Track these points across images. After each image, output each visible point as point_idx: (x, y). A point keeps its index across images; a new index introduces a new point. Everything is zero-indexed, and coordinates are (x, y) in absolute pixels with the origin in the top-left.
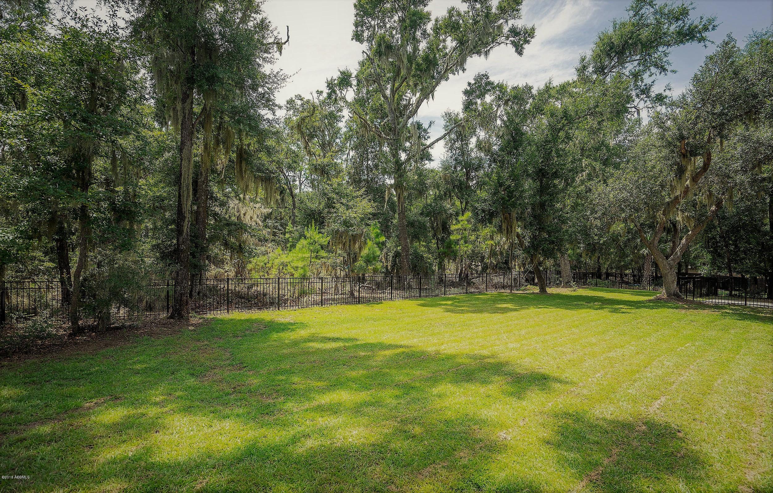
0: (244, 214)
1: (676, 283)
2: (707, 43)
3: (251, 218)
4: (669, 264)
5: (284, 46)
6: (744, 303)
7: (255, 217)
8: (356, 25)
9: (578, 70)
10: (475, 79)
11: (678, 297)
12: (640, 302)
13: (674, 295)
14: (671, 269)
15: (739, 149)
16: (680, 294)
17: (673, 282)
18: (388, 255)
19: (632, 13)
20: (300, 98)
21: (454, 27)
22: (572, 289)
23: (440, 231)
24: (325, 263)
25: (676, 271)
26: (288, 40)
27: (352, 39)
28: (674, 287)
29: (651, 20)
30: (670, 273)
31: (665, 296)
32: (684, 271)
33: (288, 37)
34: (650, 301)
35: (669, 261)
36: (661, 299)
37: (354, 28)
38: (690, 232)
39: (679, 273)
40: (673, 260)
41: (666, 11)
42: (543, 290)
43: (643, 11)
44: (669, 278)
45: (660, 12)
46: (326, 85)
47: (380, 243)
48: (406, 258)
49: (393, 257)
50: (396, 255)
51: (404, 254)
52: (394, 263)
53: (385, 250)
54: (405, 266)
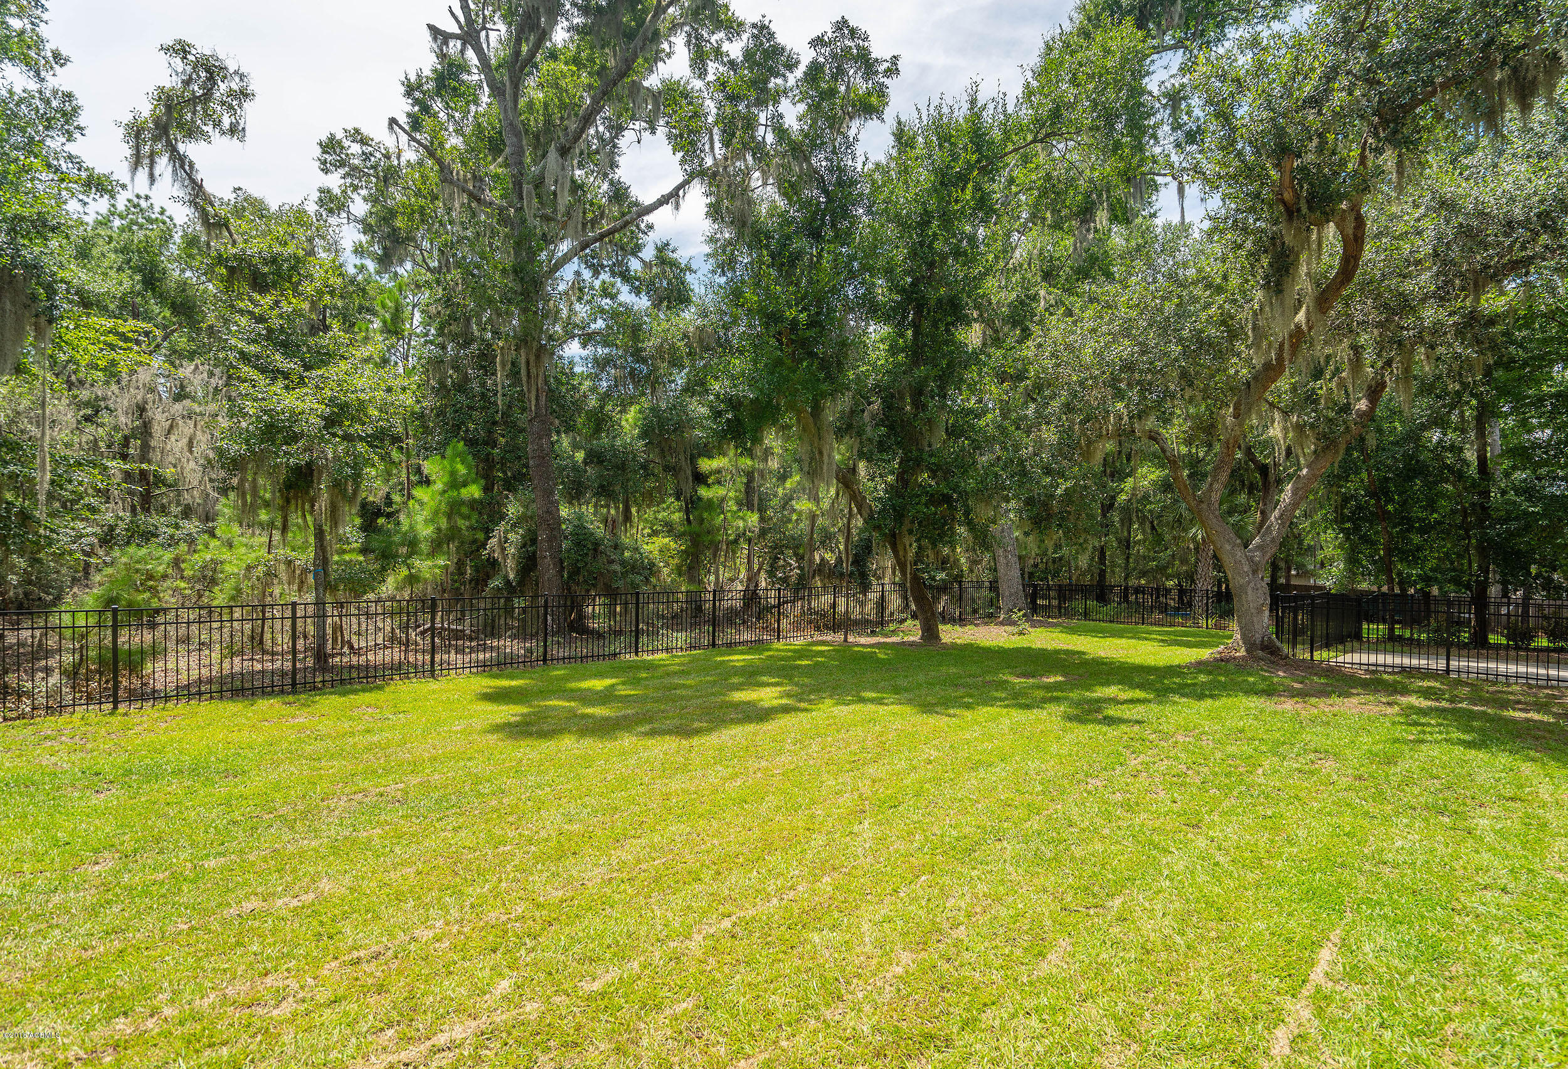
1: (1267, 613)
4: (1251, 560)
6: (1442, 664)
11: (1272, 653)
12: (1171, 671)
13: (1264, 647)
14: (1255, 572)
15: (1430, 234)
16: (1278, 644)
17: (1260, 611)
18: (507, 540)
23: (687, 478)
25: (1267, 580)
28: (1264, 622)
30: (1252, 584)
31: (1242, 653)
32: (1282, 581)
34: (1200, 666)
35: (1250, 551)
36: (1228, 661)
38: (1305, 471)
39: (1273, 586)
40: (1259, 547)
42: (930, 634)
44: (1250, 598)
47: (462, 503)
48: (550, 548)
49: (524, 546)
50: (531, 539)
51: (542, 536)
52: (529, 563)
53: (502, 526)
54: (547, 569)
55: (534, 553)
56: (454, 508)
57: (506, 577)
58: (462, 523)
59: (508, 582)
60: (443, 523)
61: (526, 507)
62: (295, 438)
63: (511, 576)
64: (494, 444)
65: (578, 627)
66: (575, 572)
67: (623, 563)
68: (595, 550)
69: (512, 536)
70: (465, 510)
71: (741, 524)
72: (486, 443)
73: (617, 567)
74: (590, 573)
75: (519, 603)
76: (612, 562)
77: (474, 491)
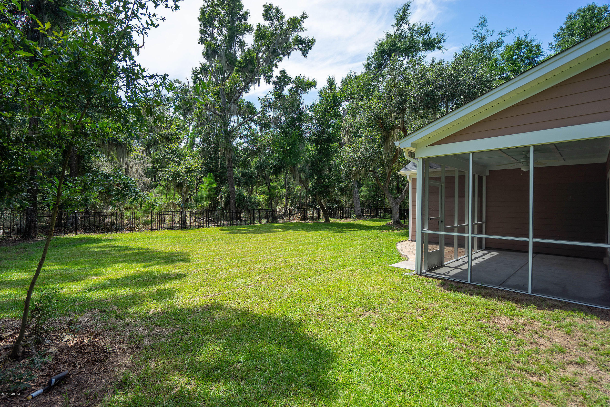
0: (131, 168)
2: (444, 50)
3: (137, 171)
4: (395, 201)
5: (140, 49)
7: (140, 169)
8: (202, 32)
9: (365, 66)
10: (281, 73)
13: (397, 222)
14: (396, 204)
17: (396, 213)
18: (222, 197)
19: (396, 28)
20: (178, 81)
21: (261, 37)
22: (353, 220)
23: (268, 180)
24: (172, 203)
26: (143, 45)
27: (199, 43)
29: (407, 33)
31: (392, 223)
33: (144, 43)
35: (397, 199)
37: (200, 35)
41: (416, 29)
42: (327, 220)
43: (402, 28)
44: (395, 210)
45: (412, 29)
46: (192, 73)
47: (212, 188)
48: (233, 199)
49: (226, 198)
50: (228, 197)
51: (231, 196)
52: (227, 202)
53: (221, 194)
54: (232, 204)
55: (229, 200)
56: (210, 190)
57: (222, 206)
58: (212, 193)
59: (222, 208)
60: (208, 193)
61: (227, 189)
62: (179, 176)
63: (223, 206)
64: (218, 172)
65: (240, 218)
66: (239, 205)
67: (251, 202)
68: (244, 199)
69: (223, 196)
70: (213, 190)
71: (281, 192)
72: (216, 172)
73: (249, 204)
74: (242, 205)
75: (226, 212)
76: (247, 202)
77: (215, 185)
